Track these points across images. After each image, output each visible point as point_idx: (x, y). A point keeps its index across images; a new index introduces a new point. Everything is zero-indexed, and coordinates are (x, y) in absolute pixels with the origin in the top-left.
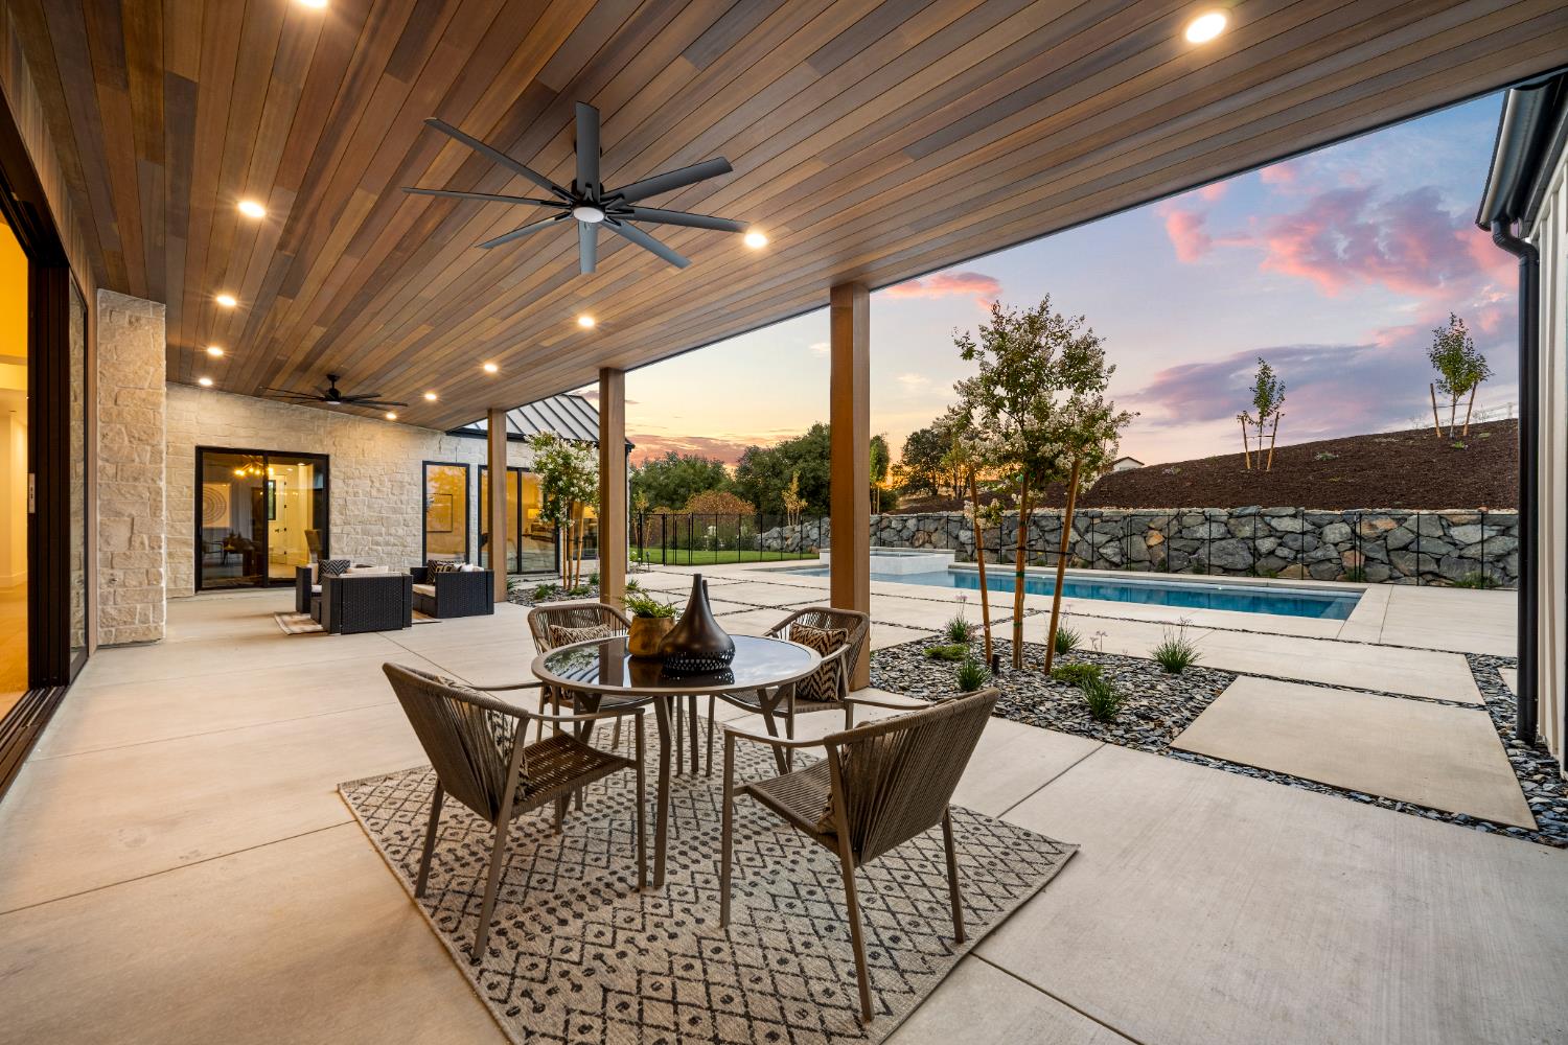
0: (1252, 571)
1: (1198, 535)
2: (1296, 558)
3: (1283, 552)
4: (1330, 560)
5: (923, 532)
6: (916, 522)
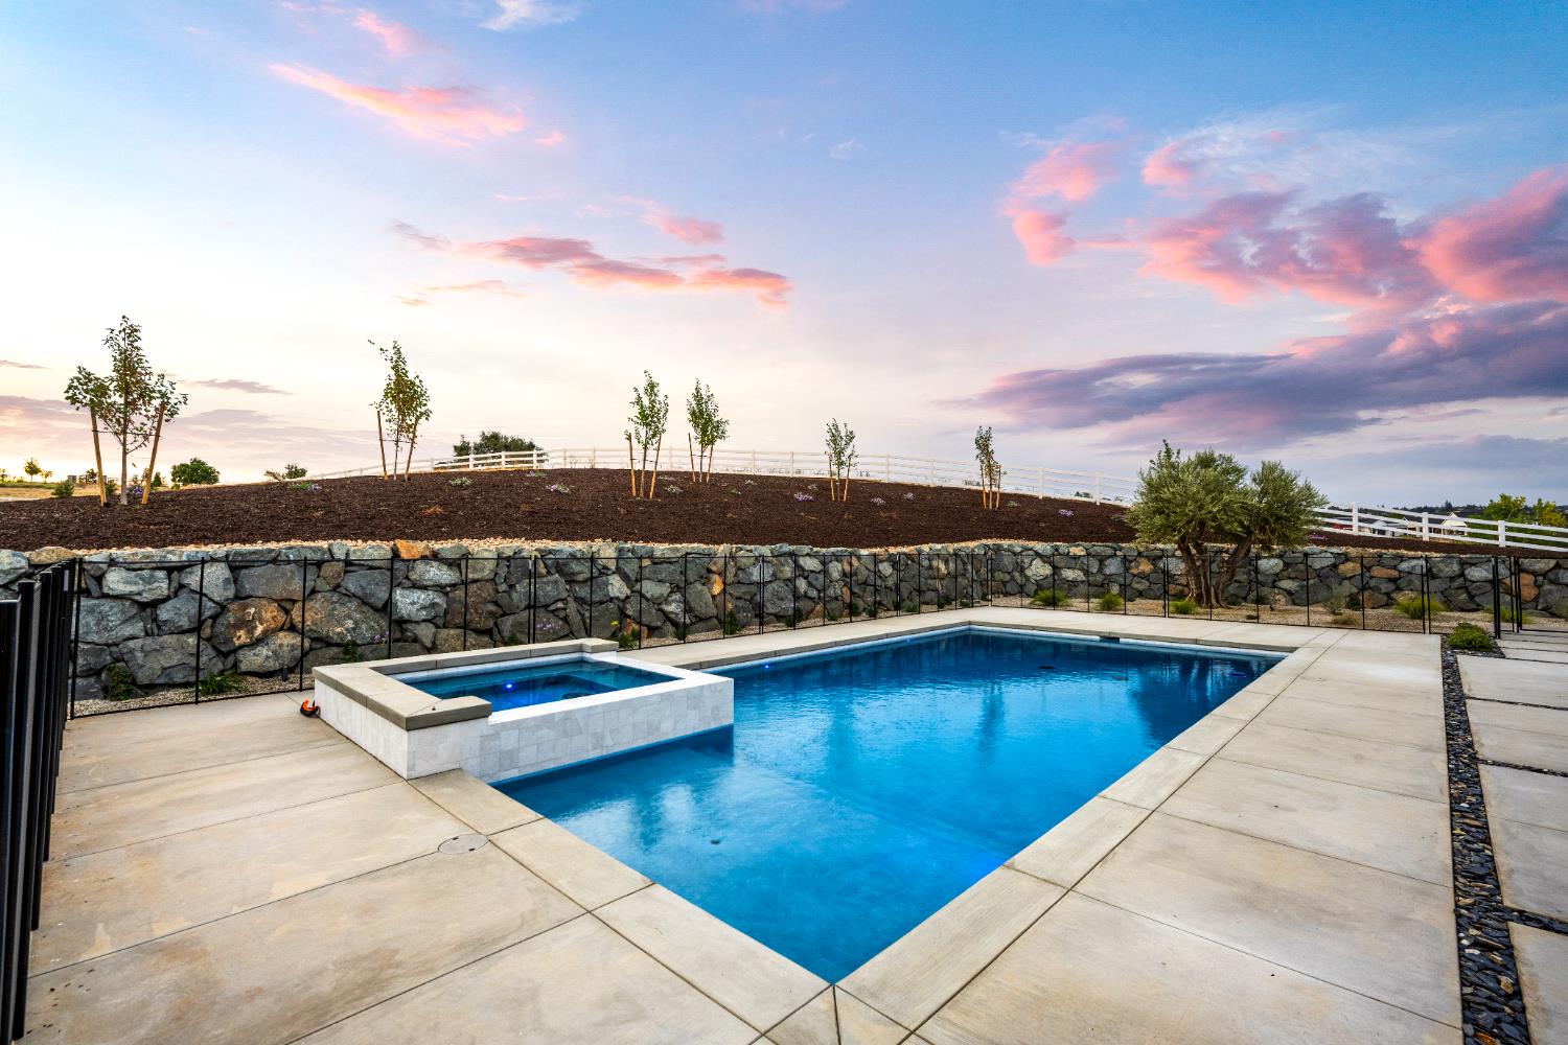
5: (264, 602)
6: (227, 573)
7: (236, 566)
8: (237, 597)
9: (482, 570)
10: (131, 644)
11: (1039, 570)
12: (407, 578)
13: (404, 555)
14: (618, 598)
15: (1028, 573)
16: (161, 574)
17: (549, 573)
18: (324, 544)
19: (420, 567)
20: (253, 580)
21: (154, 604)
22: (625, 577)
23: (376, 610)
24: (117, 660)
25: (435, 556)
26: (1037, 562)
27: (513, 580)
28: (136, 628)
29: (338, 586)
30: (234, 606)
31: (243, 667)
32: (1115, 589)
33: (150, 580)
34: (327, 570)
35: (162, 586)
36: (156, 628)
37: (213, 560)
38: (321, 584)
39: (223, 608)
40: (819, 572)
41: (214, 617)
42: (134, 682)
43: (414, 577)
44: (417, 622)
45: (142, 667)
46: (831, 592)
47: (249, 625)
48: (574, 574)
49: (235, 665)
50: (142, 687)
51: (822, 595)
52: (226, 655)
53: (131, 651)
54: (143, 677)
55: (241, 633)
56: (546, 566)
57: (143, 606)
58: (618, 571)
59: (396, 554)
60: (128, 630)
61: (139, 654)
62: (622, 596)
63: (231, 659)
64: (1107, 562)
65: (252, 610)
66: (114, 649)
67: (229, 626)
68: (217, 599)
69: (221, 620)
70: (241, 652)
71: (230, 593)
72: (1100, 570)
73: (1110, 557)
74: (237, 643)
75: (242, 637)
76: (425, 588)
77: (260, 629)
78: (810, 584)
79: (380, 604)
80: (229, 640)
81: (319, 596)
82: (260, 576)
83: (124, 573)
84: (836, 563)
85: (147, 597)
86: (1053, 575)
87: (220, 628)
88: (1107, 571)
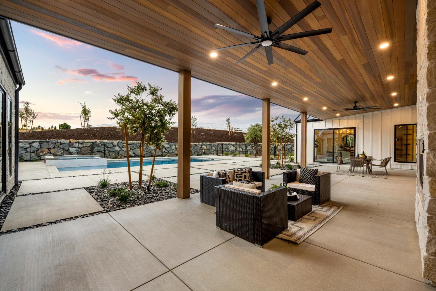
0: (162, 156)
1: (151, 148)
2: (168, 152)
3: (167, 151)
4: (173, 153)
5: (45, 149)
6: (39, 144)
7: (40, 143)
8: (41, 148)
9: (88, 145)
10: (23, 154)
11: (232, 148)
12: (72, 146)
13: (71, 141)
14: (117, 151)
15: (230, 149)
16: (28, 144)
17: (102, 146)
18: (57, 140)
19: (75, 144)
20: (43, 145)
21: (27, 148)
22: (119, 147)
23: (66, 151)
24: (21, 156)
25: (78, 142)
26: (232, 147)
27: (94, 147)
28: (24, 152)
29: (59, 147)
30: (40, 149)
31: (42, 159)
32: (249, 153)
33: (26, 145)
34: (57, 144)
35: (28, 145)
36: (27, 152)
37: (37, 142)
38: (56, 146)
39: (38, 149)
40: (169, 147)
41: (37, 151)
42: (23, 160)
43: (73, 145)
44: (74, 153)
45: (24, 157)
46: (172, 151)
47: (42, 152)
48: (107, 146)
49: (40, 158)
50: (25, 160)
51: (169, 152)
52: (39, 157)
53: (23, 155)
54: (25, 159)
55: (41, 153)
56: (101, 144)
57: (25, 149)
58: (118, 146)
59: (70, 142)
60: (22, 152)
61: (24, 156)
62: (118, 150)
63: (40, 157)
64: (248, 147)
65: (43, 150)
66: (20, 155)
67: (39, 152)
68: (37, 148)
69: (38, 151)
70: (41, 156)
71: (39, 147)
72: (246, 148)
73: (249, 146)
74: (41, 155)
75: (41, 154)
76: (76, 147)
77: (44, 153)
78: (166, 150)
79: (67, 150)
80: (39, 154)
81: (55, 148)
82: (45, 145)
83: (22, 144)
84: (173, 146)
85: (25, 147)
86: (236, 149)
87: (37, 152)
88: (248, 149)
